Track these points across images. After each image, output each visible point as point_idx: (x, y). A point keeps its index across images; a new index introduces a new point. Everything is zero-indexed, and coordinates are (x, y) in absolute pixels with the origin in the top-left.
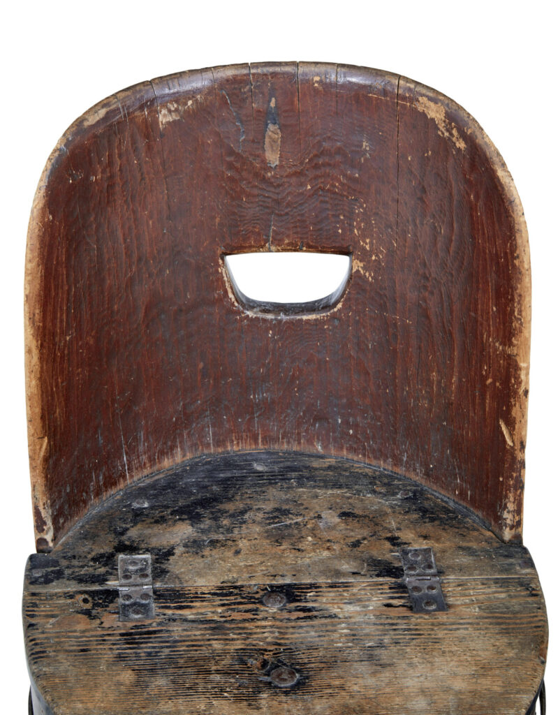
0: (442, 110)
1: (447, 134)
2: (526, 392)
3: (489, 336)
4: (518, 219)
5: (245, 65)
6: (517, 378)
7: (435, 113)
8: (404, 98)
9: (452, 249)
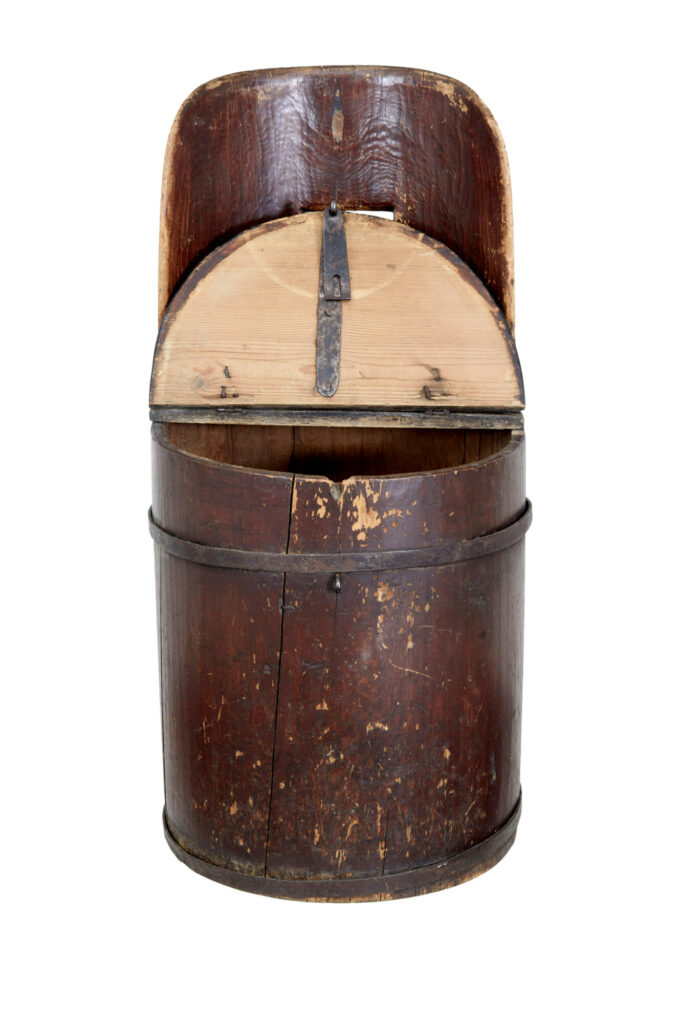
0: (452, 87)
1: (455, 104)
2: (512, 282)
3: (487, 246)
4: (501, 150)
5: (319, 67)
6: (506, 270)
7: (448, 90)
8: (427, 84)
9: (462, 188)
